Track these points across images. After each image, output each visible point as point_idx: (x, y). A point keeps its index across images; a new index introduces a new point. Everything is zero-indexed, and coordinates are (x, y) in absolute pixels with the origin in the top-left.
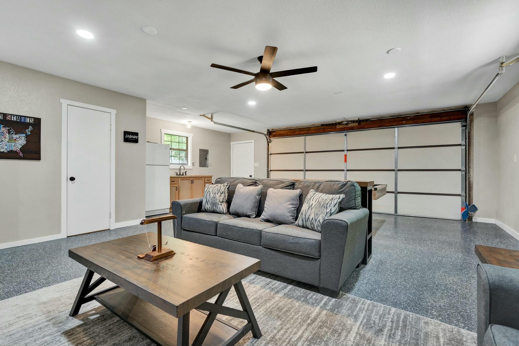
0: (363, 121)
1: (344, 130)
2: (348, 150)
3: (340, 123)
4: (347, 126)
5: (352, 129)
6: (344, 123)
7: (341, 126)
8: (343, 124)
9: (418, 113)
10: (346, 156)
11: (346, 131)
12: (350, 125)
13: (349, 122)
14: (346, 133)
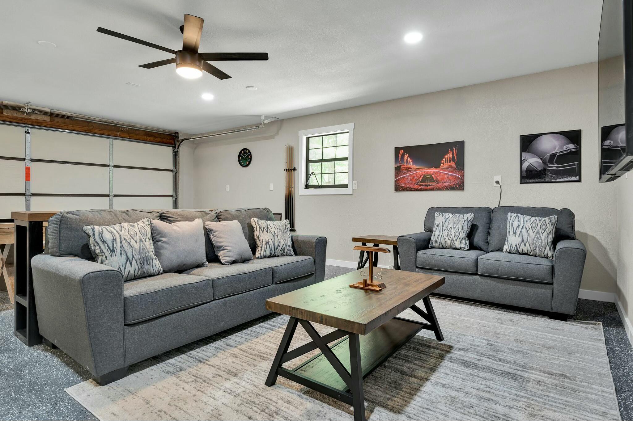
0: (57, 115)
1: (21, 122)
2: (33, 160)
3: (16, 108)
4: (27, 117)
5: (38, 124)
6: (25, 110)
7: (15, 114)
8: (23, 112)
9: (133, 126)
10: (28, 169)
11: (28, 126)
12: (33, 117)
13: (36, 112)
14: (29, 129)
